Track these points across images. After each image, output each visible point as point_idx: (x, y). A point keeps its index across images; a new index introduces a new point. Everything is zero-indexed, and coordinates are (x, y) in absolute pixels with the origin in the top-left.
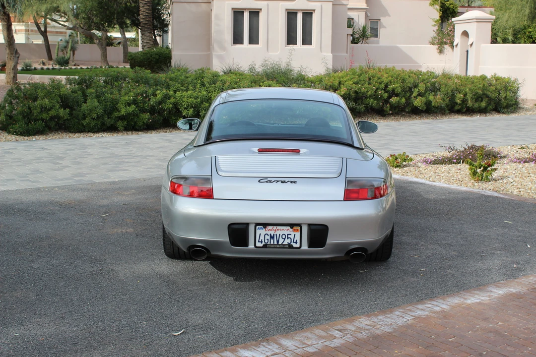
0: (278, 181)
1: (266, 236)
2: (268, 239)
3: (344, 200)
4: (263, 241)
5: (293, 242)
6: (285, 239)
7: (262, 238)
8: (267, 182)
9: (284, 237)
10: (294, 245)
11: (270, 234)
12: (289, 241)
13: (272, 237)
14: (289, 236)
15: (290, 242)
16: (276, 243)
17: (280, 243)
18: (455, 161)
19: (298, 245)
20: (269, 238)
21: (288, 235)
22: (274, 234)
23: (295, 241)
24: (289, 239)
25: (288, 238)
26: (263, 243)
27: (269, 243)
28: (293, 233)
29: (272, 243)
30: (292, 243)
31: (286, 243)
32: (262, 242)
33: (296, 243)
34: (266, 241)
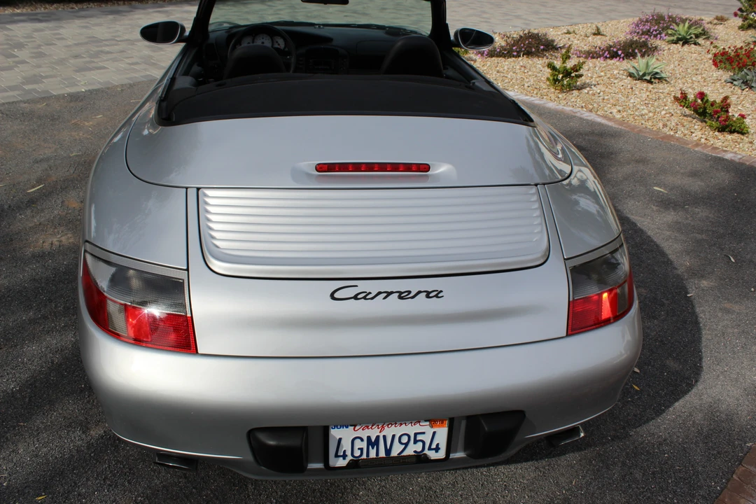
0: (389, 294)
1: (358, 441)
2: (361, 449)
3: (568, 335)
4: (349, 453)
5: (430, 449)
6: (406, 444)
7: (346, 446)
8: (355, 297)
9: (405, 440)
10: (433, 455)
11: (369, 438)
12: (419, 447)
13: (372, 443)
14: (419, 437)
15: (419, 449)
16: (382, 454)
17: (394, 453)
18: (515, 54)
19: (441, 454)
20: (364, 445)
21: (416, 434)
22: (378, 437)
23: (434, 446)
24: (420, 444)
25: (416, 442)
26: (349, 458)
27: (364, 456)
28: (429, 431)
29: (373, 454)
30: (426, 451)
31: (410, 451)
32: (344, 456)
33: (437, 449)
34: (357, 453)
